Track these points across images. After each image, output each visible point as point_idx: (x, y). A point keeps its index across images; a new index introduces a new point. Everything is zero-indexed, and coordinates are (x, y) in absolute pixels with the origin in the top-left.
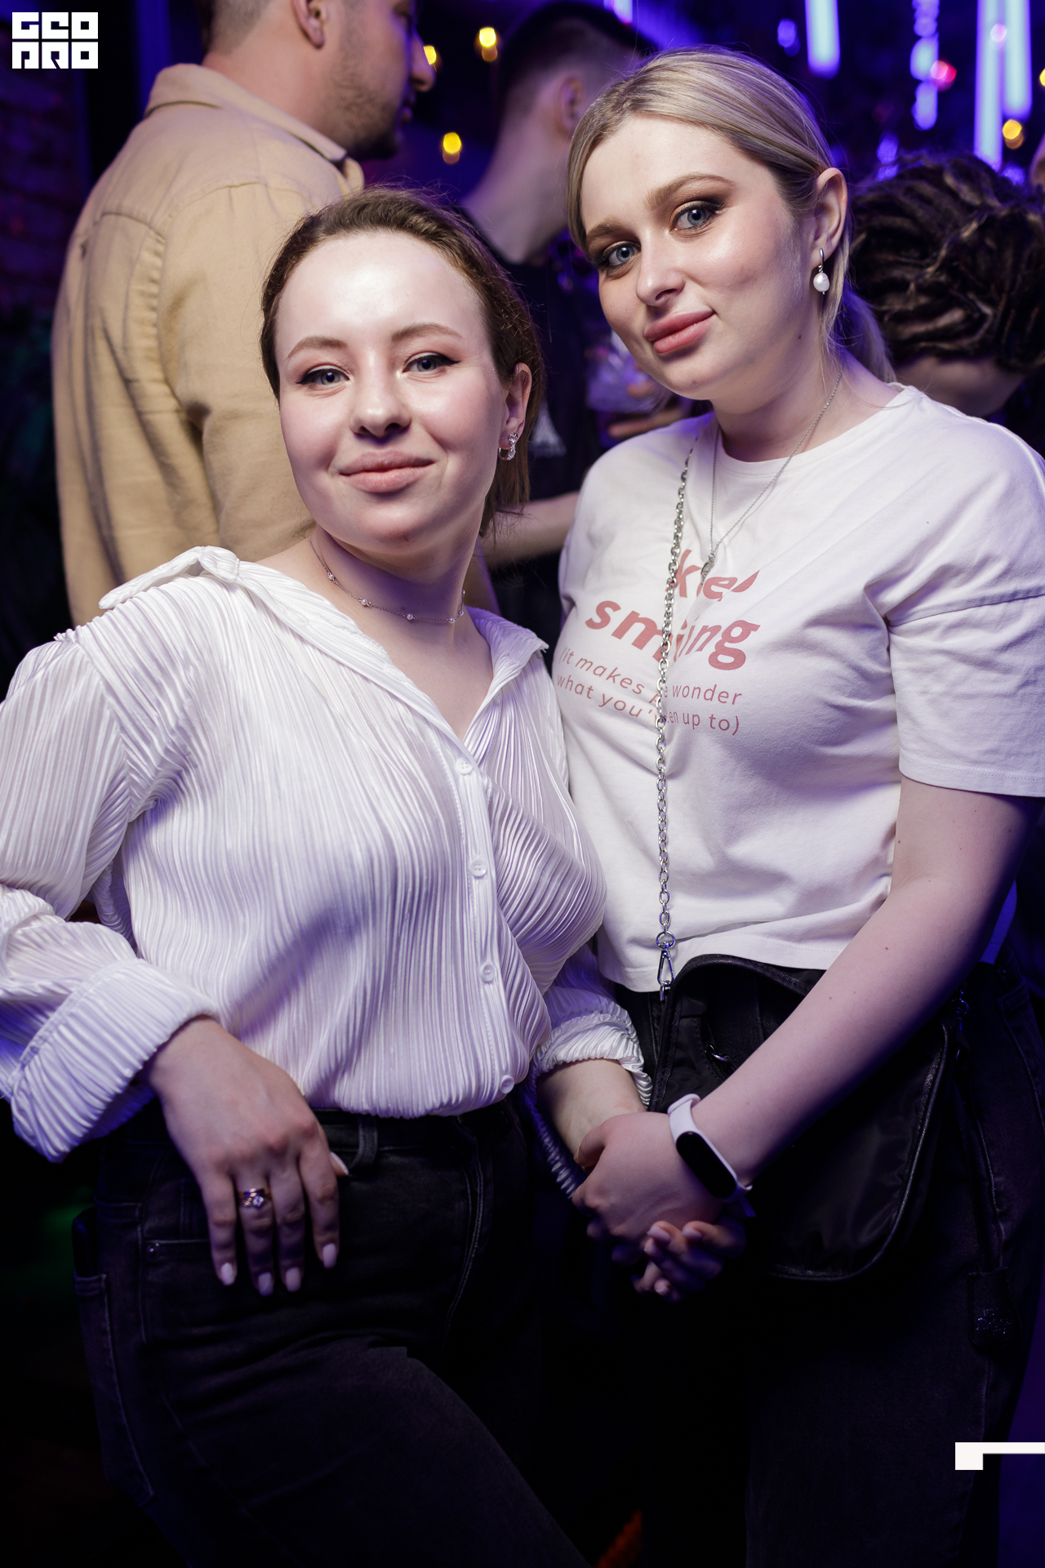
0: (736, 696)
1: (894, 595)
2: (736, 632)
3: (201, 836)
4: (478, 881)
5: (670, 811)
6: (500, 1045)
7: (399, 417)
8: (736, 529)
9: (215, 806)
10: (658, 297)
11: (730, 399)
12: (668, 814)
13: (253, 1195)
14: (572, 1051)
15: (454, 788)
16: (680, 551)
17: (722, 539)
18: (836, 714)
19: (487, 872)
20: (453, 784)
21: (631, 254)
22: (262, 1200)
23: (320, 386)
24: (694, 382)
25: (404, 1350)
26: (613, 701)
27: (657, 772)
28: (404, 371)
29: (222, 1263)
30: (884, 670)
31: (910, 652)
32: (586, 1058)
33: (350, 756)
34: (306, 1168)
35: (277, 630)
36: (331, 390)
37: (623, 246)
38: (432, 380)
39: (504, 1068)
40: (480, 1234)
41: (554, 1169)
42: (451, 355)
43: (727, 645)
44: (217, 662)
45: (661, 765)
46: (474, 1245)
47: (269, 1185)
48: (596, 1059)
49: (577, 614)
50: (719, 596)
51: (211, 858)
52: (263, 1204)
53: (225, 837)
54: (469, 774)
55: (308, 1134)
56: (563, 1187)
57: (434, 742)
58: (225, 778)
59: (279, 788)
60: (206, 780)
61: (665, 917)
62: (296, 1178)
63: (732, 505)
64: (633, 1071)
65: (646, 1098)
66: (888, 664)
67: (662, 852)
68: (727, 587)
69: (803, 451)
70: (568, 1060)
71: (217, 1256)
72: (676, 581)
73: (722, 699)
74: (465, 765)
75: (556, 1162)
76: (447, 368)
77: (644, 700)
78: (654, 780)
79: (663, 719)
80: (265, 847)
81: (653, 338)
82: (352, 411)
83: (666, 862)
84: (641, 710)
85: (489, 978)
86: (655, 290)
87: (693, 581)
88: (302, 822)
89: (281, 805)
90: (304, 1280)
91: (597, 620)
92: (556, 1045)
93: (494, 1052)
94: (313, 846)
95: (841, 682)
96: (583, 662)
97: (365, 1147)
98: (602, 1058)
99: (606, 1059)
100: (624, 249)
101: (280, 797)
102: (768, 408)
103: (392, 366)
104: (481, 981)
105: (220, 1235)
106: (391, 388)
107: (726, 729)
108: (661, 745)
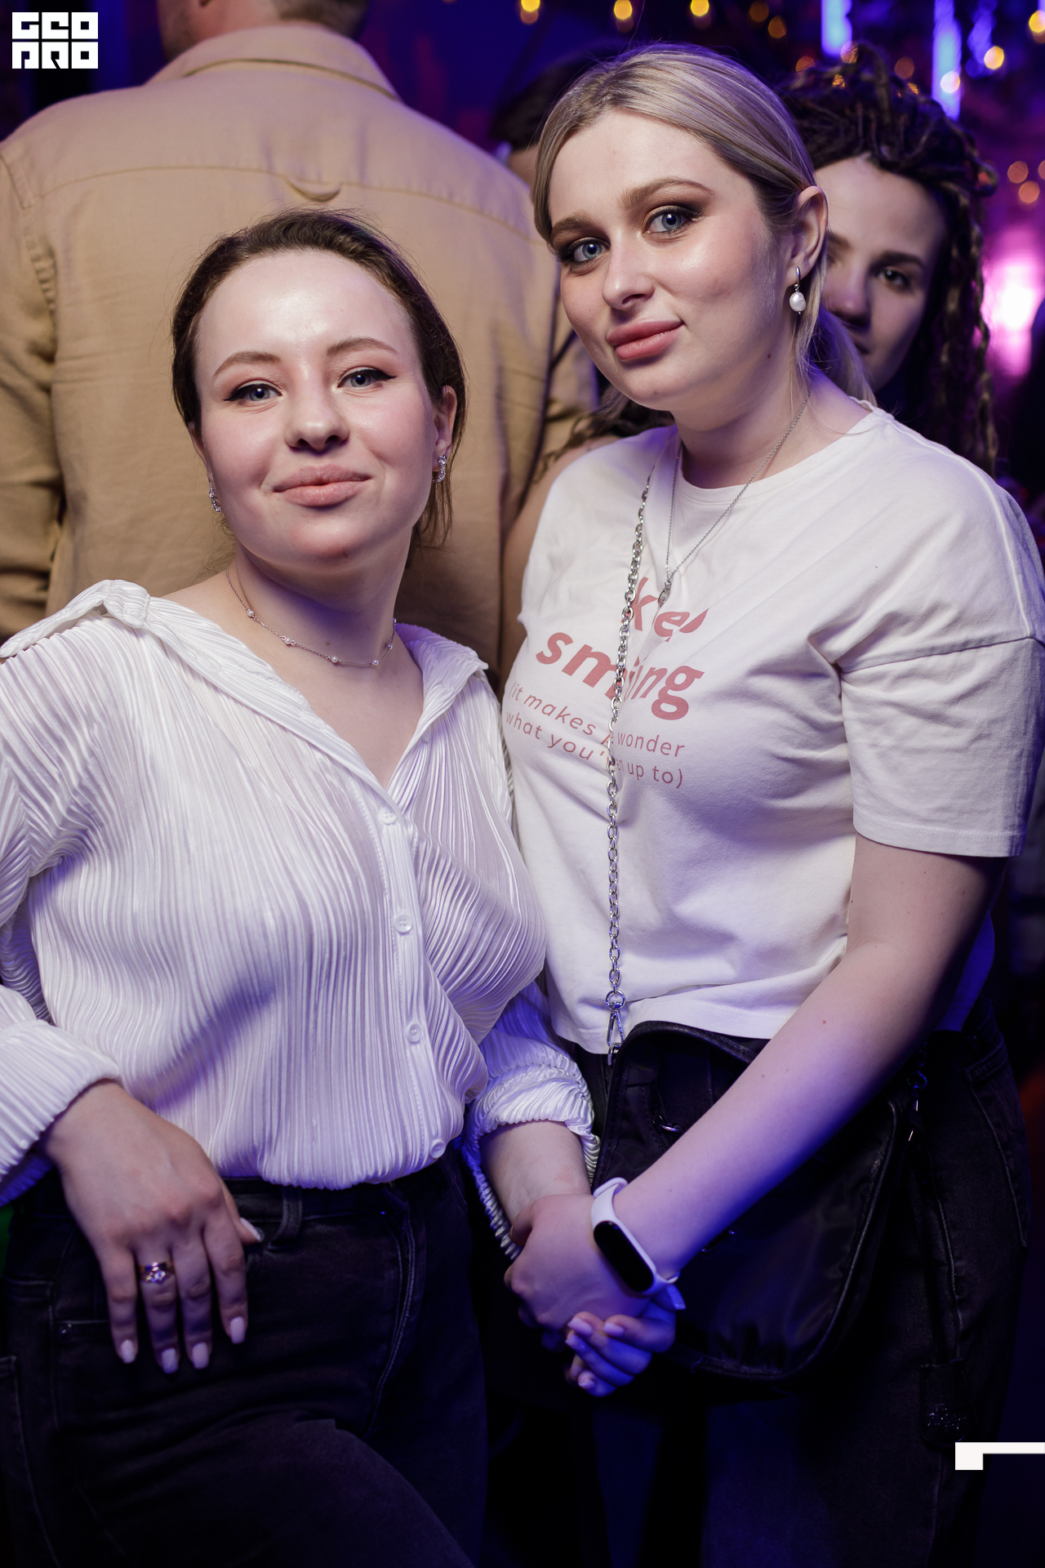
0: (678, 748)
1: (840, 644)
2: (681, 679)
3: (107, 898)
4: (403, 937)
5: (622, 862)
6: (429, 1108)
7: (338, 430)
8: (691, 557)
9: (122, 867)
10: (625, 301)
11: (692, 414)
12: (619, 865)
13: (155, 1269)
14: (514, 1113)
15: (376, 840)
16: (638, 577)
17: (678, 568)
18: (785, 766)
19: (412, 927)
20: (375, 835)
21: (598, 252)
22: (163, 1274)
23: (250, 402)
24: (656, 393)
25: (332, 1422)
26: (562, 743)
27: (607, 817)
28: (339, 386)
29: (122, 1340)
30: (835, 719)
31: (859, 702)
32: (530, 1120)
33: (264, 816)
34: (210, 1239)
35: (188, 678)
36: (262, 406)
37: (591, 242)
38: (369, 395)
39: (434, 1133)
40: (411, 1302)
41: (497, 1234)
42: (386, 370)
43: (671, 692)
44: (123, 716)
45: (612, 811)
46: (405, 1314)
47: (171, 1259)
48: (540, 1120)
49: (528, 646)
50: (669, 633)
51: (116, 922)
52: (165, 1278)
53: (132, 901)
54: (394, 823)
55: (215, 1204)
56: (507, 1253)
57: (356, 791)
58: (133, 838)
59: (188, 851)
60: (113, 839)
61: (615, 975)
62: (200, 1250)
63: (689, 531)
64: (579, 1133)
65: (593, 1161)
66: (839, 712)
67: (613, 905)
68: (678, 623)
69: (761, 478)
70: (511, 1121)
71: (117, 1333)
72: (632, 610)
73: (665, 751)
74: (389, 814)
75: (499, 1227)
76: (383, 382)
77: (596, 740)
78: (606, 826)
79: (613, 762)
80: (174, 913)
81: (616, 343)
82: (288, 425)
83: (616, 916)
84: (592, 752)
85: (415, 1039)
86: (623, 294)
87: (649, 612)
88: (212, 888)
89: (190, 870)
90: (212, 1357)
91: (548, 654)
92: (499, 1104)
93: (423, 1117)
94: (224, 914)
95: (788, 733)
96: (532, 700)
97: (289, 1218)
98: (547, 1120)
99: (551, 1121)
100: (592, 246)
101: (189, 862)
102: (731, 427)
103: (326, 381)
104: (407, 1042)
105: (121, 1312)
106: (330, 401)
107: (670, 782)
108: (612, 790)
